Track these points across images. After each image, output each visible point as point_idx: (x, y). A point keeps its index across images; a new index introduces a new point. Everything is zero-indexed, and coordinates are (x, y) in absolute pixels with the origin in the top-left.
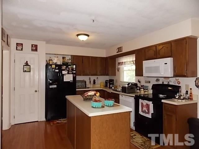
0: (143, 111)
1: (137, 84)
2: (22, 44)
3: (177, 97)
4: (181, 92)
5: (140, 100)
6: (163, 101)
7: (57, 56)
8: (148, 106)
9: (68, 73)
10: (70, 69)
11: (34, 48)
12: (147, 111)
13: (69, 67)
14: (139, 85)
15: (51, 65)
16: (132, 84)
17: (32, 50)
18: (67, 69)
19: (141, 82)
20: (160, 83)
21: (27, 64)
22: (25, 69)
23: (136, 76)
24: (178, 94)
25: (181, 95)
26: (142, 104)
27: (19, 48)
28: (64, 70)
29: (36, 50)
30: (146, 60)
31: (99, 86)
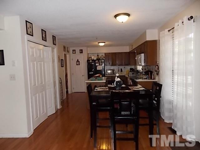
2: (75, 50)
7: (93, 54)
9: (99, 65)
10: (101, 62)
11: (81, 52)
13: (100, 61)
15: (89, 61)
17: (80, 53)
18: (99, 62)
21: (78, 61)
22: (77, 64)
27: (74, 52)
28: (97, 63)
29: (82, 52)
31: (126, 73)
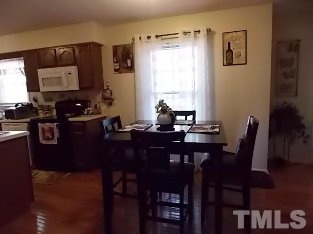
0: (44, 139)
1: (31, 104)
3: (86, 113)
4: (90, 107)
5: (39, 124)
6: (70, 119)
8: (51, 130)
12: (51, 137)
14: (35, 105)
16: (22, 105)
19: (38, 101)
20: (66, 99)
23: (28, 91)
24: (86, 110)
25: (90, 111)
26: (43, 129)
30: (42, 68)
